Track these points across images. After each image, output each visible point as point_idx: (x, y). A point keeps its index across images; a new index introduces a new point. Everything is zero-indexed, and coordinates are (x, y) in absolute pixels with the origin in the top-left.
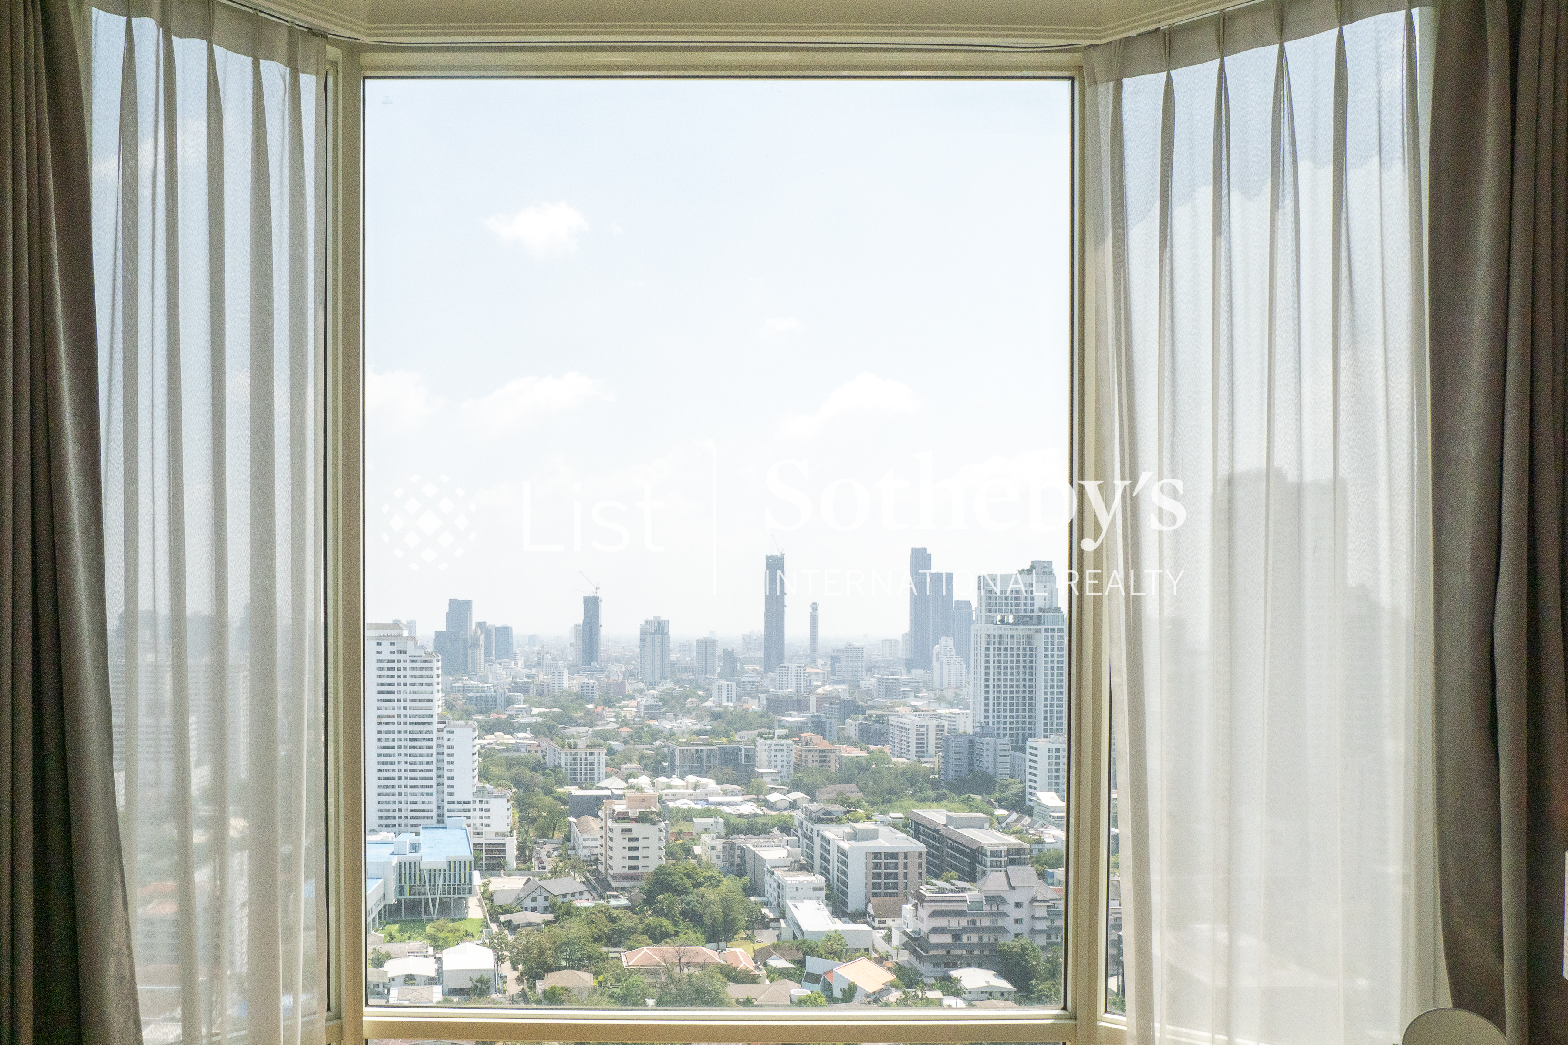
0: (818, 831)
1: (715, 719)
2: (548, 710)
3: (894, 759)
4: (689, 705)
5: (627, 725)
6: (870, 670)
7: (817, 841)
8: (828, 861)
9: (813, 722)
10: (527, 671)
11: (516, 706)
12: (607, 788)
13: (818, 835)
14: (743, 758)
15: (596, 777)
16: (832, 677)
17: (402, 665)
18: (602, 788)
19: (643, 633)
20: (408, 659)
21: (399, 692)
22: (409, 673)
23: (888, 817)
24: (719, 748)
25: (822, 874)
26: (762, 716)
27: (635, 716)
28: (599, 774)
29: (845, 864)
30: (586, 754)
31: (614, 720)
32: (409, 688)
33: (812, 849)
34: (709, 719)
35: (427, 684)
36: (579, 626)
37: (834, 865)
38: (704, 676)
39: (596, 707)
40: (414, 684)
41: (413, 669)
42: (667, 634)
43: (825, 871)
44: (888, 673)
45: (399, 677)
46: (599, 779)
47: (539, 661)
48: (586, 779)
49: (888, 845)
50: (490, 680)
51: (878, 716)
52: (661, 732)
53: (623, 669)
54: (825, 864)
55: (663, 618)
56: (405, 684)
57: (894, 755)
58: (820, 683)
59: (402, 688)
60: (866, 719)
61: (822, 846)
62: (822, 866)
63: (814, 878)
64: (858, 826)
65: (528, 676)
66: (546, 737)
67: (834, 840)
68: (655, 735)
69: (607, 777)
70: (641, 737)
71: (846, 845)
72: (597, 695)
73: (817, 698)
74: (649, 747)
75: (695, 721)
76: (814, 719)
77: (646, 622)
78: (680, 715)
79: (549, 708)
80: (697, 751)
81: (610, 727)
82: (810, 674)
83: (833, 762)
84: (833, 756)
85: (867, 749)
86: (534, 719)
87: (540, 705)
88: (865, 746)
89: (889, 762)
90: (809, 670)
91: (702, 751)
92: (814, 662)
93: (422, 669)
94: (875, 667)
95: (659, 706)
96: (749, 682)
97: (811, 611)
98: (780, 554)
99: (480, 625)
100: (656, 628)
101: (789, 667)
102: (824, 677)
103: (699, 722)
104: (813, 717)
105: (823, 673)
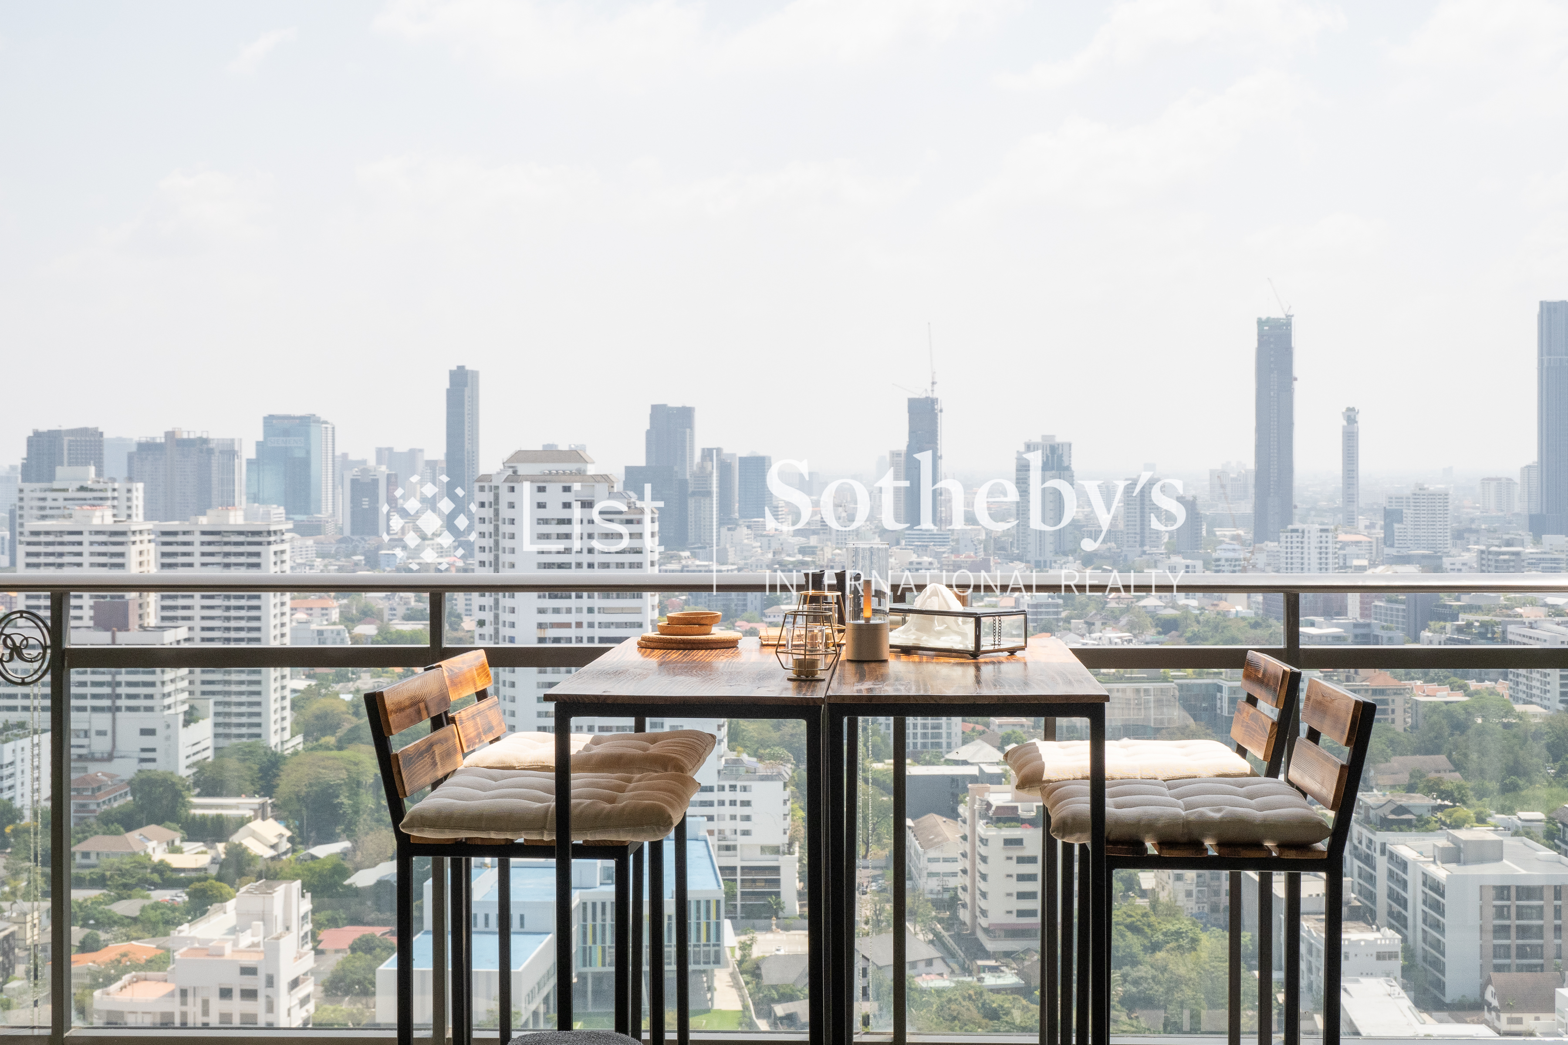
0: (1384, 845)
1: (1165, 632)
3: (1519, 708)
4: (1113, 605)
6: (1459, 535)
7: (1382, 864)
8: (1403, 903)
10: (802, 540)
11: (784, 607)
12: (965, 763)
13: (1383, 852)
14: (1226, 705)
15: (944, 741)
16: (1387, 550)
18: (956, 763)
19: (1021, 468)
23: (1514, 818)
24: (1181, 687)
25: (1391, 927)
26: (1255, 625)
28: (949, 735)
29: (1438, 908)
33: (1371, 879)
34: (1153, 631)
35: (631, 565)
36: (898, 455)
37: (1416, 908)
38: (1138, 550)
42: (1068, 467)
43: (1398, 922)
44: (1496, 542)
46: (949, 745)
48: (924, 745)
49: (1523, 872)
50: (731, 557)
51: (1483, 624)
54: (1396, 908)
55: (1059, 439)
57: (1517, 700)
58: (1365, 562)
60: (1460, 630)
61: (1391, 875)
62: (1391, 914)
63: (1378, 935)
64: (1463, 834)
65: (803, 551)
67: (1415, 862)
69: (965, 742)
71: (1440, 872)
75: (1127, 635)
76: (1360, 631)
77: (1028, 445)
78: (1098, 624)
80: (1138, 692)
82: (1345, 545)
83: (1399, 712)
84: (1399, 700)
85: (1464, 688)
88: (1460, 682)
89: (1509, 712)
90: (1342, 537)
91: (1146, 691)
92: (1350, 521)
94: (1470, 531)
95: (1057, 606)
96: (1227, 560)
97: (1345, 423)
98: (1284, 317)
99: (707, 454)
100: (1047, 457)
101: (1303, 532)
102: (1374, 551)
103: (1135, 636)
104: (1356, 626)
105: (1370, 542)
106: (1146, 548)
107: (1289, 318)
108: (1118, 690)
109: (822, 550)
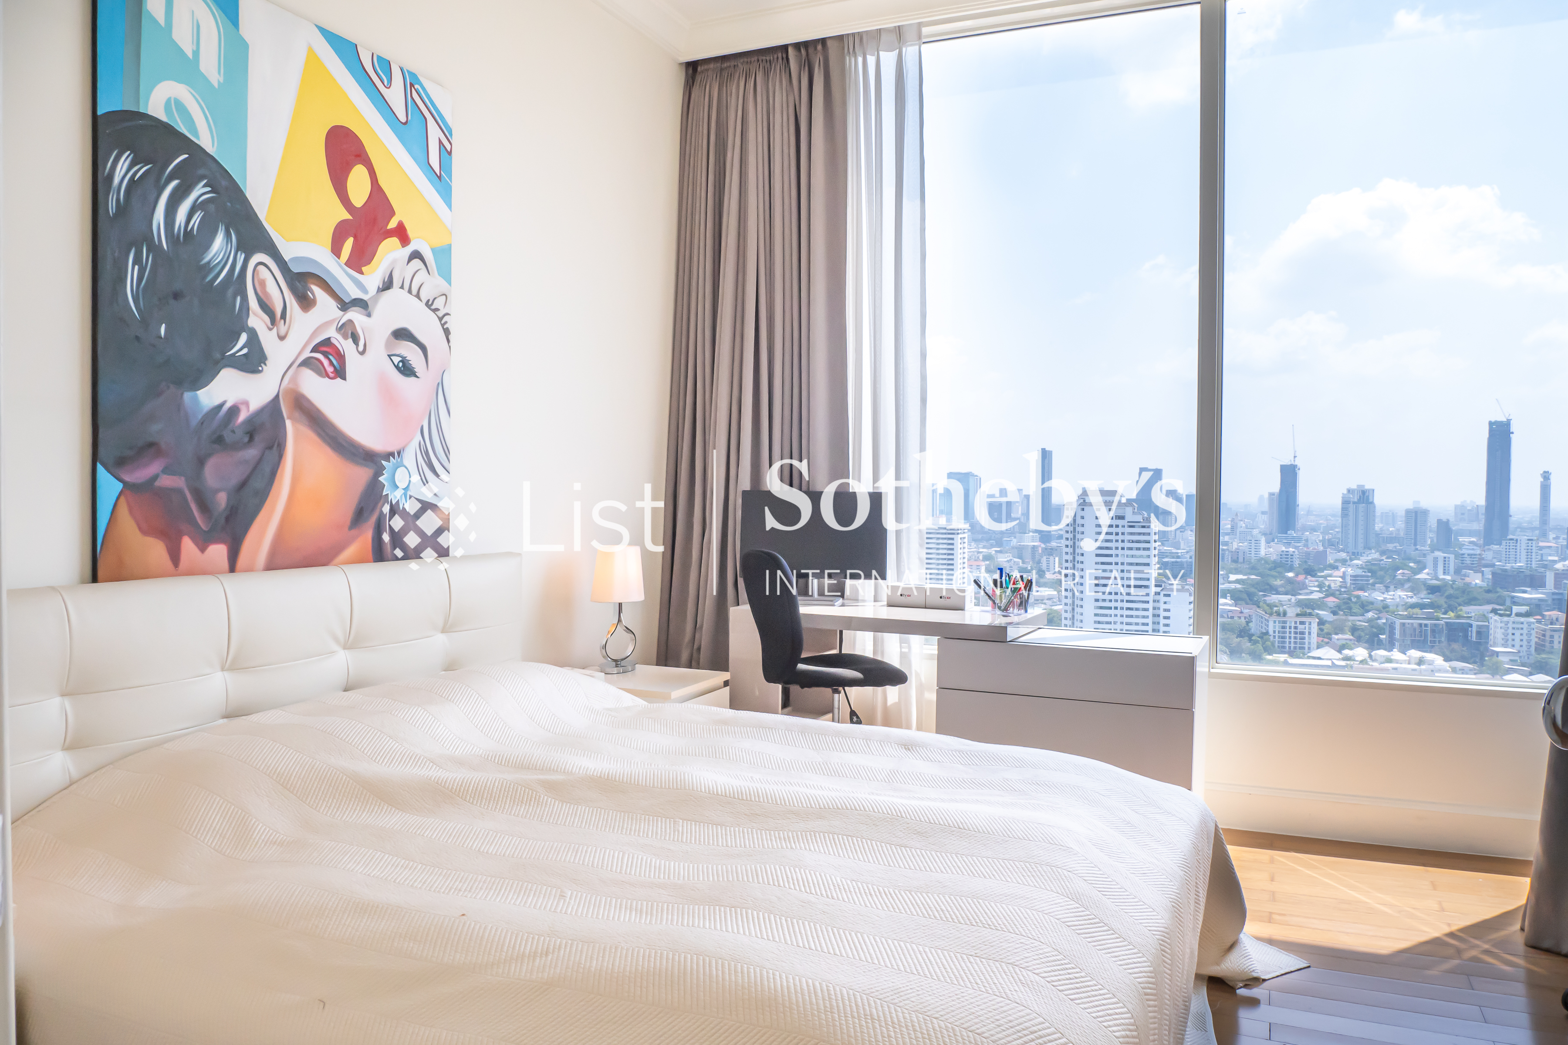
1: (1433, 593)
2: (1245, 577)
4: (1400, 577)
5: (1333, 595)
9: (1553, 600)
12: (1319, 658)
14: (1474, 635)
15: (1306, 646)
17: (1120, 530)
18: (1314, 658)
19: (1346, 502)
20: (1126, 524)
21: (1117, 555)
22: (1127, 537)
24: (1447, 623)
26: (1488, 591)
27: (1340, 586)
28: (1309, 643)
30: (1296, 623)
31: (1318, 589)
32: (1126, 552)
34: (1425, 592)
35: (1144, 549)
36: (1273, 494)
38: (1413, 548)
39: (1297, 575)
40: (1131, 549)
41: (1131, 534)
42: (1372, 503)
45: (1117, 541)
46: (1309, 648)
47: (1233, 528)
48: (1295, 648)
50: (1182, 546)
52: (1372, 603)
53: (1321, 538)
55: (1367, 487)
56: (1123, 549)
58: (1556, 558)
59: (1120, 552)
66: (1247, 604)
68: (1365, 606)
69: (1318, 648)
70: (1350, 608)
72: (1297, 563)
73: (1556, 574)
74: (1360, 618)
75: (1409, 594)
76: (1556, 597)
77: (1349, 491)
78: (1392, 587)
79: (1244, 575)
80: (1421, 625)
81: (1316, 596)
82: (1541, 548)
86: (1233, 586)
87: (1237, 571)
90: (1541, 544)
91: (1426, 625)
92: (1544, 535)
93: (1140, 534)
95: (1368, 576)
96: (1468, 555)
97: (1542, 480)
98: (1506, 420)
100: (1360, 497)
101: (1517, 540)
102: (1560, 552)
103: (1415, 595)
104: (1553, 594)
105: (1557, 547)
106: (1418, 547)
107: (1509, 421)
108: (1409, 624)
109: (1232, 543)
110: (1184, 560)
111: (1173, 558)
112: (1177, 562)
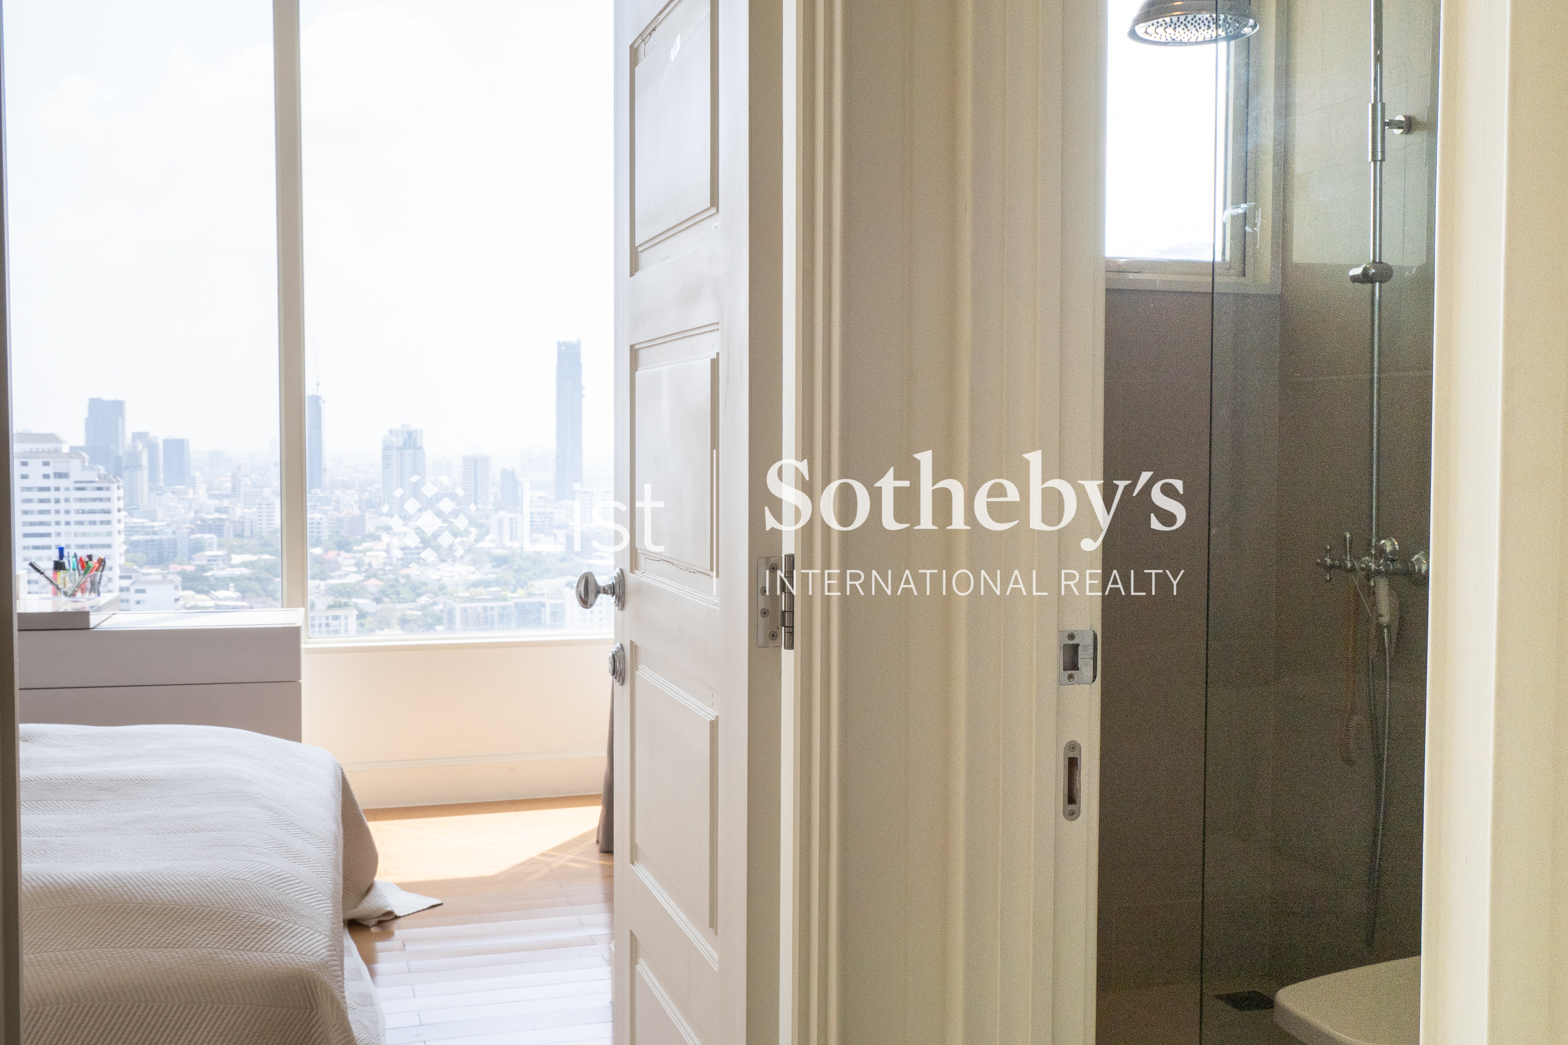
1: (498, 566)
2: (255, 558)
5: (375, 576)
10: (215, 503)
11: (208, 553)
17: (62, 495)
19: (387, 448)
20: (72, 486)
21: (58, 534)
22: (74, 506)
26: (563, 560)
27: (385, 564)
30: (327, 618)
31: (355, 569)
32: (74, 528)
34: (489, 565)
35: (102, 523)
39: (326, 551)
40: (81, 523)
41: (81, 500)
42: (420, 448)
45: (58, 512)
47: (234, 487)
50: (161, 516)
52: (425, 584)
53: (356, 498)
55: (413, 427)
56: (68, 523)
59: (63, 528)
65: (218, 510)
66: (259, 596)
68: (416, 589)
70: (398, 593)
72: (325, 534)
74: (411, 605)
75: (472, 569)
77: (391, 432)
78: (449, 560)
79: (254, 554)
80: (485, 609)
81: (352, 579)
86: (237, 572)
87: (242, 550)
91: (492, 609)
93: (94, 500)
96: (538, 514)
98: (576, 341)
99: (138, 436)
100: (406, 440)
101: (592, 493)
103: (477, 569)
106: (480, 506)
107: (579, 342)
108: (471, 608)
109: (234, 509)
110: (164, 537)
111: (147, 534)
112: (153, 541)
